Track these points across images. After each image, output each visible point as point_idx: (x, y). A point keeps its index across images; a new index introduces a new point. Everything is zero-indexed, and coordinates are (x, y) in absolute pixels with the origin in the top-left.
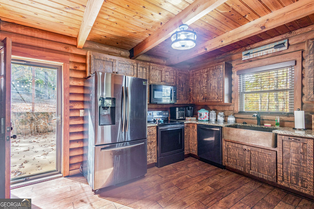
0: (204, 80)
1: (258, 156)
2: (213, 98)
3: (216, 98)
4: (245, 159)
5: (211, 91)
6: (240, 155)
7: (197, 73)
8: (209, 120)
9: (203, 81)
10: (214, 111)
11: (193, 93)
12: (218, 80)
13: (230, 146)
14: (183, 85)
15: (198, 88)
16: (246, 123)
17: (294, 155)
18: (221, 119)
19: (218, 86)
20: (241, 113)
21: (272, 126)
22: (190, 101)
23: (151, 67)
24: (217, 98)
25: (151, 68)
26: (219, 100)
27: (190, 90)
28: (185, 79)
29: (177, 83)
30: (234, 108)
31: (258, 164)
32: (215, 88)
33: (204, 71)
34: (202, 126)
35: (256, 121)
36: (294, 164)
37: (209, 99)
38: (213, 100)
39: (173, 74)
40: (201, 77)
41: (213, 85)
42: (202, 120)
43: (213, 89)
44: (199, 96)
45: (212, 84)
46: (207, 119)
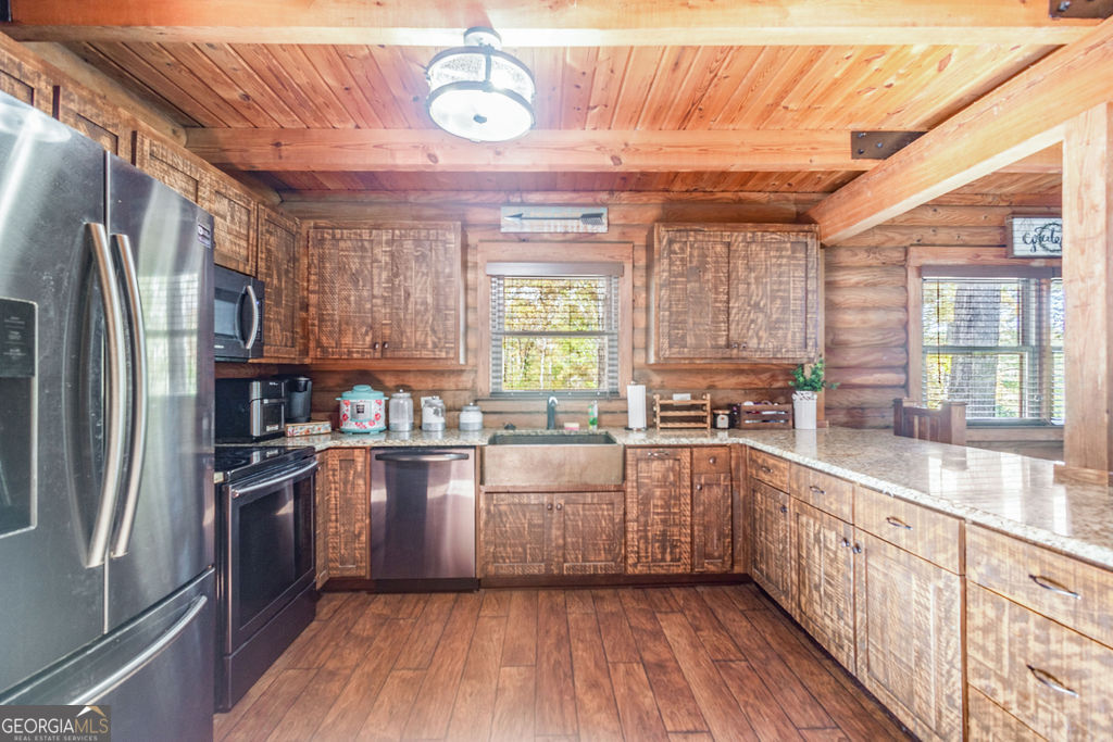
0: (375, 271)
1: (585, 515)
2: (416, 344)
3: (430, 346)
4: (550, 534)
5: (408, 317)
6: (535, 526)
7: (342, 239)
8: (388, 428)
9: (372, 275)
10: (405, 391)
11: (322, 320)
12: (438, 283)
13: (503, 508)
14: (279, 280)
15: (349, 302)
16: (513, 428)
17: (658, 492)
18: (434, 419)
19: (438, 305)
20: (496, 395)
21: (581, 426)
22: (305, 352)
23: (147, 142)
24: (435, 346)
25: (146, 147)
26: (443, 355)
27: (305, 307)
28: (288, 252)
29: (262, 264)
30: (474, 382)
31: (583, 538)
32: (426, 310)
33: (378, 235)
34: (392, 451)
35: (544, 419)
36: (658, 514)
37: (398, 346)
38: (417, 354)
39: (245, 218)
40: (362, 257)
41: (416, 295)
42: (364, 430)
43: (417, 313)
44: (354, 333)
45: (412, 291)
46: (381, 425)
